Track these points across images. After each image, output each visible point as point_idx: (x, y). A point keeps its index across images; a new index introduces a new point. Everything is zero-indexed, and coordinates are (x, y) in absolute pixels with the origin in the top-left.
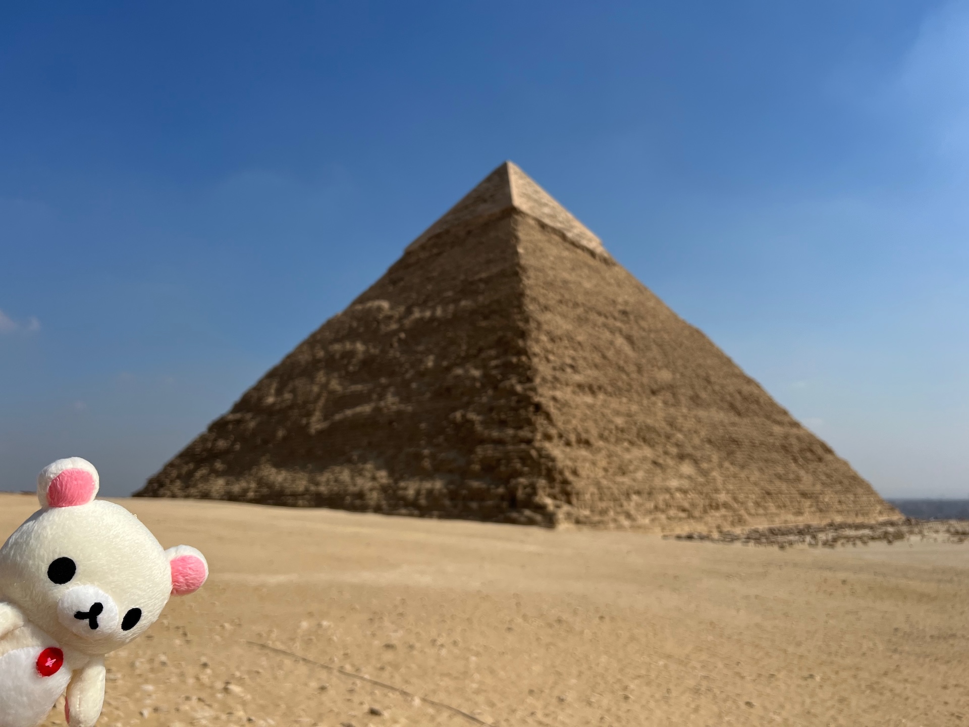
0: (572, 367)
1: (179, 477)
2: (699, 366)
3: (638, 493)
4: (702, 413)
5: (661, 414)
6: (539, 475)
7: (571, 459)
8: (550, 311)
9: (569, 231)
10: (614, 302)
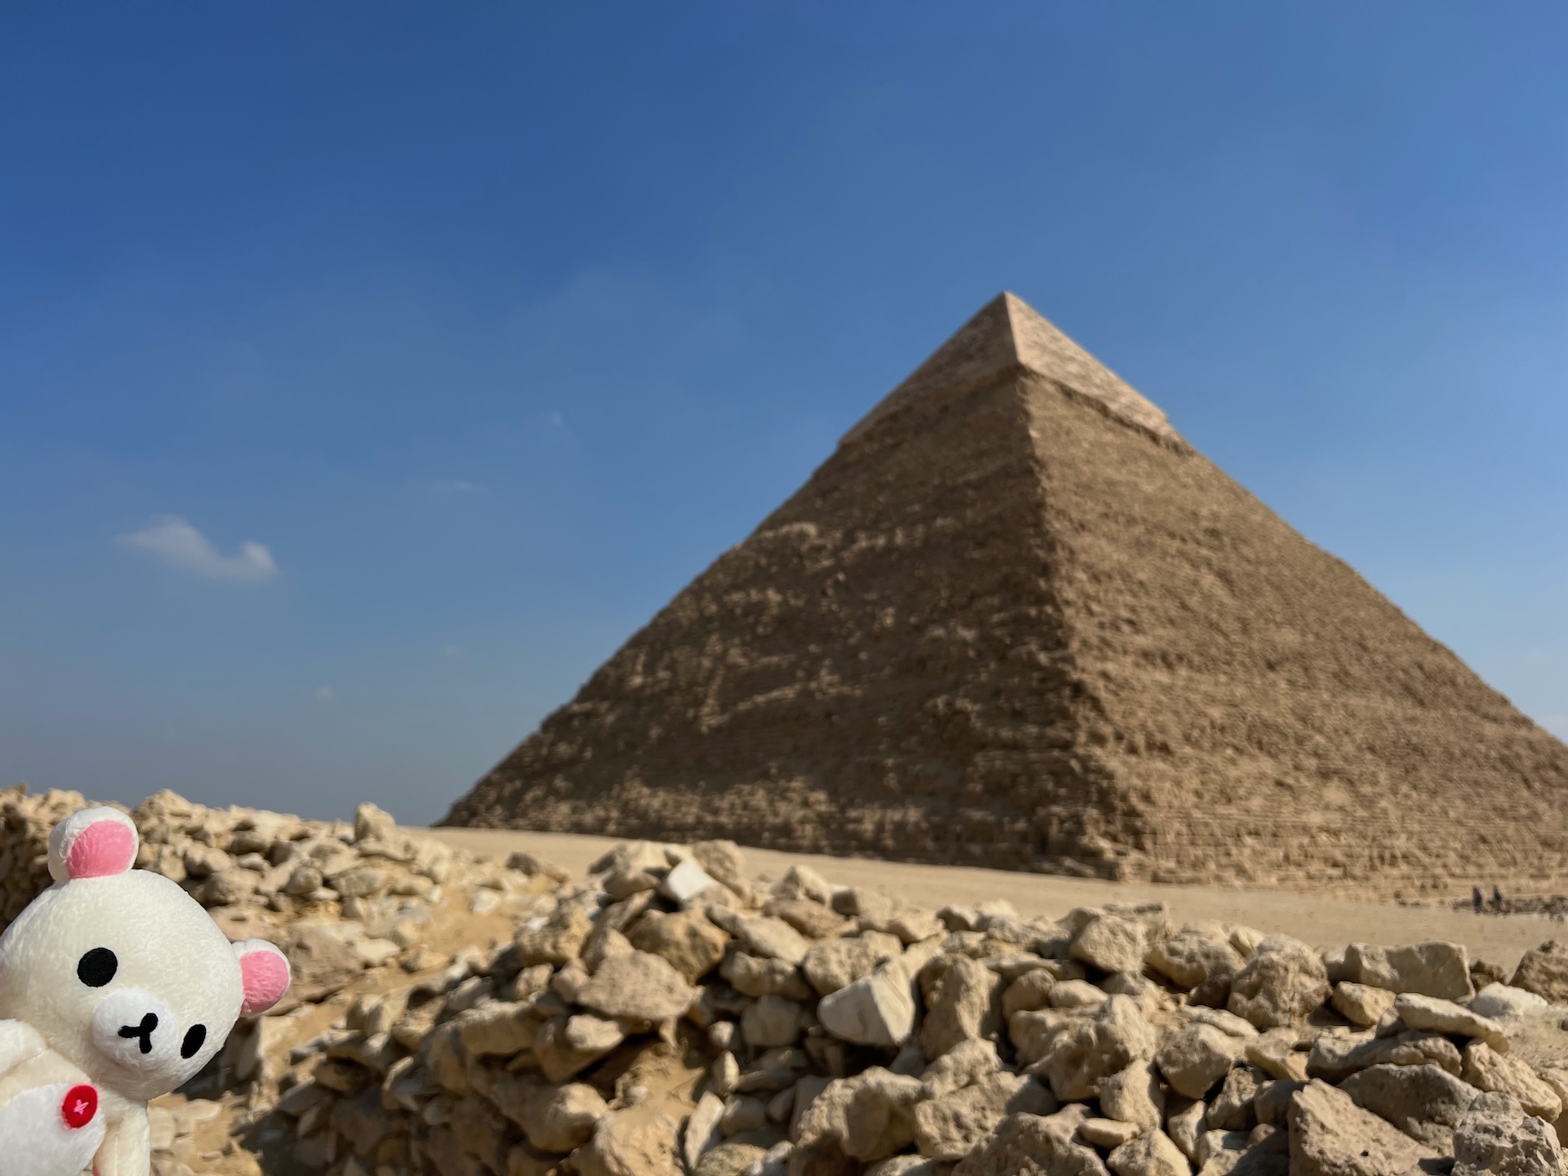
0: (1131, 622)
1: (499, 801)
2: (1346, 621)
3: (1256, 833)
4: (1355, 701)
5: (1285, 703)
6: (1087, 802)
7: (1139, 775)
8: (1090, 531)
9: (1112, 400)
10: (1195, 515)
